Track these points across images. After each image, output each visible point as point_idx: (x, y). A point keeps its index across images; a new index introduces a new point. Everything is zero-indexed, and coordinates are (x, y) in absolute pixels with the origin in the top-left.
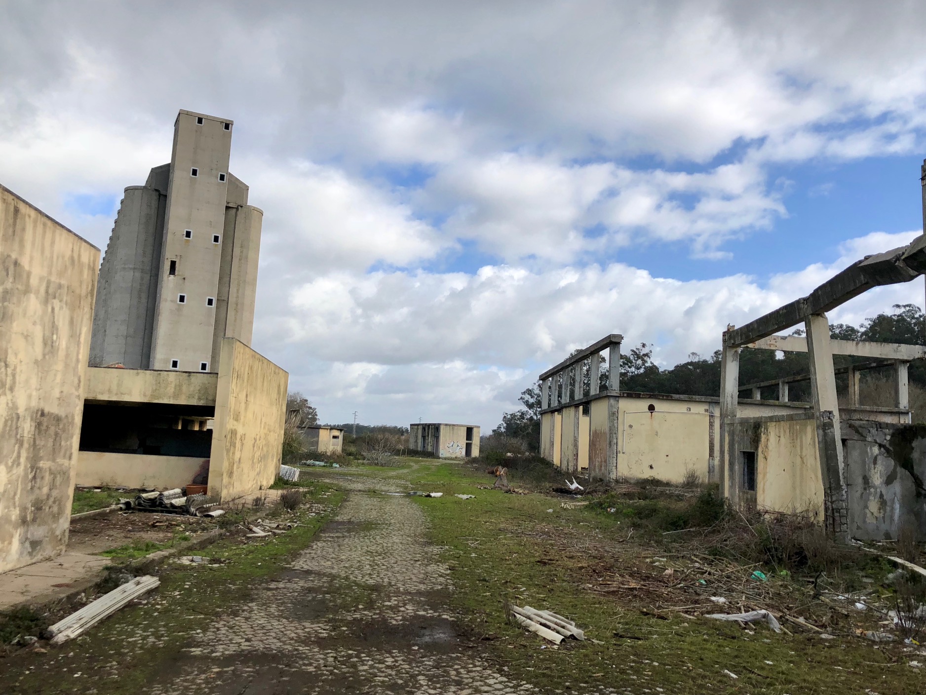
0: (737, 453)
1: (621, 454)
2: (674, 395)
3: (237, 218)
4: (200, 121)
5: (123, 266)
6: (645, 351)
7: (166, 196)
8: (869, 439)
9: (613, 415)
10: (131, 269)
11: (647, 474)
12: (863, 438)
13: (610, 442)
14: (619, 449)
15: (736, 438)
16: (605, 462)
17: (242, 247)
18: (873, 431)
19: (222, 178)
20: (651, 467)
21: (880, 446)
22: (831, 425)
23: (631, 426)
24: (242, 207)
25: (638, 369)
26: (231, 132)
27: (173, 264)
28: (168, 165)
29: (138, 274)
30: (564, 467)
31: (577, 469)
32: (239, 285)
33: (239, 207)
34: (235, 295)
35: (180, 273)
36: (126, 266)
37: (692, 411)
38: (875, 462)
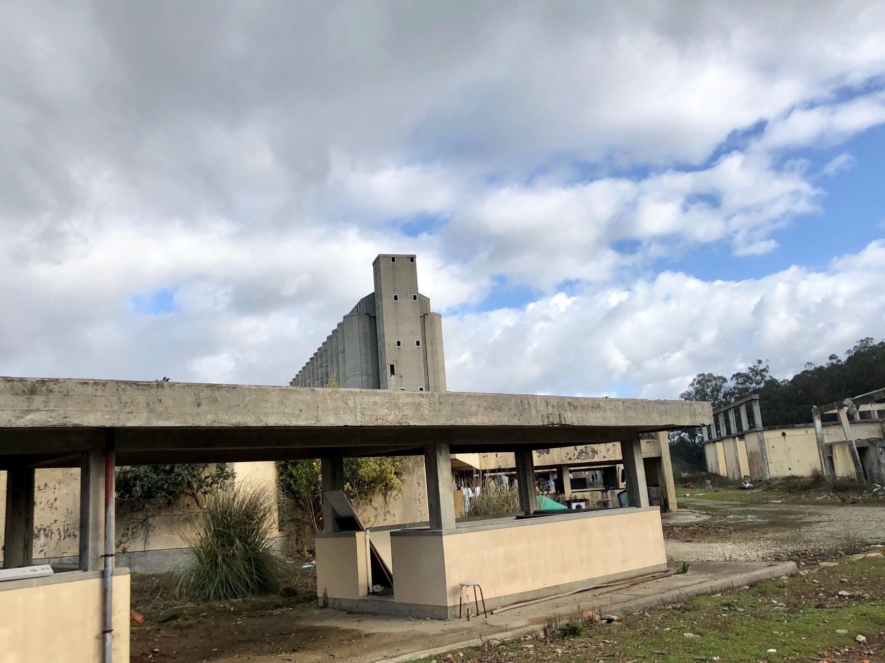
0: (826, 458)
1: (770, 464)
2: (796, 425)
3: (426, 322)
4: (393, 260)
5: (353, 373)
6: (762, 367)
7: (375, 317)
8: (877, 445)
9: (762, 442)
10: (359, 374)
11: (788, 473)
12: (875, 446)
13: (762, 458)
14: (769, 461)
15: (825, 451)
16: (761, 469)
17: (432, 344)
18: (879, 442)
19: (415, 298)
20: (790, 469)
21: (882, 447)
22: (852, 445)
23: (773, 447)
24: (427, 314)
25: (759, 384)
26: (415, 263)
27: (392, 367)
28: (374, 293)
29: (365, 378)
30: (731, 476)
31: (741, 477)
32: (434, 373)
33: (426, 315)
34: (433, 381)
35: (398, 373)
36: (356, 373)
37: (809, 432)
38: (881, 454)
